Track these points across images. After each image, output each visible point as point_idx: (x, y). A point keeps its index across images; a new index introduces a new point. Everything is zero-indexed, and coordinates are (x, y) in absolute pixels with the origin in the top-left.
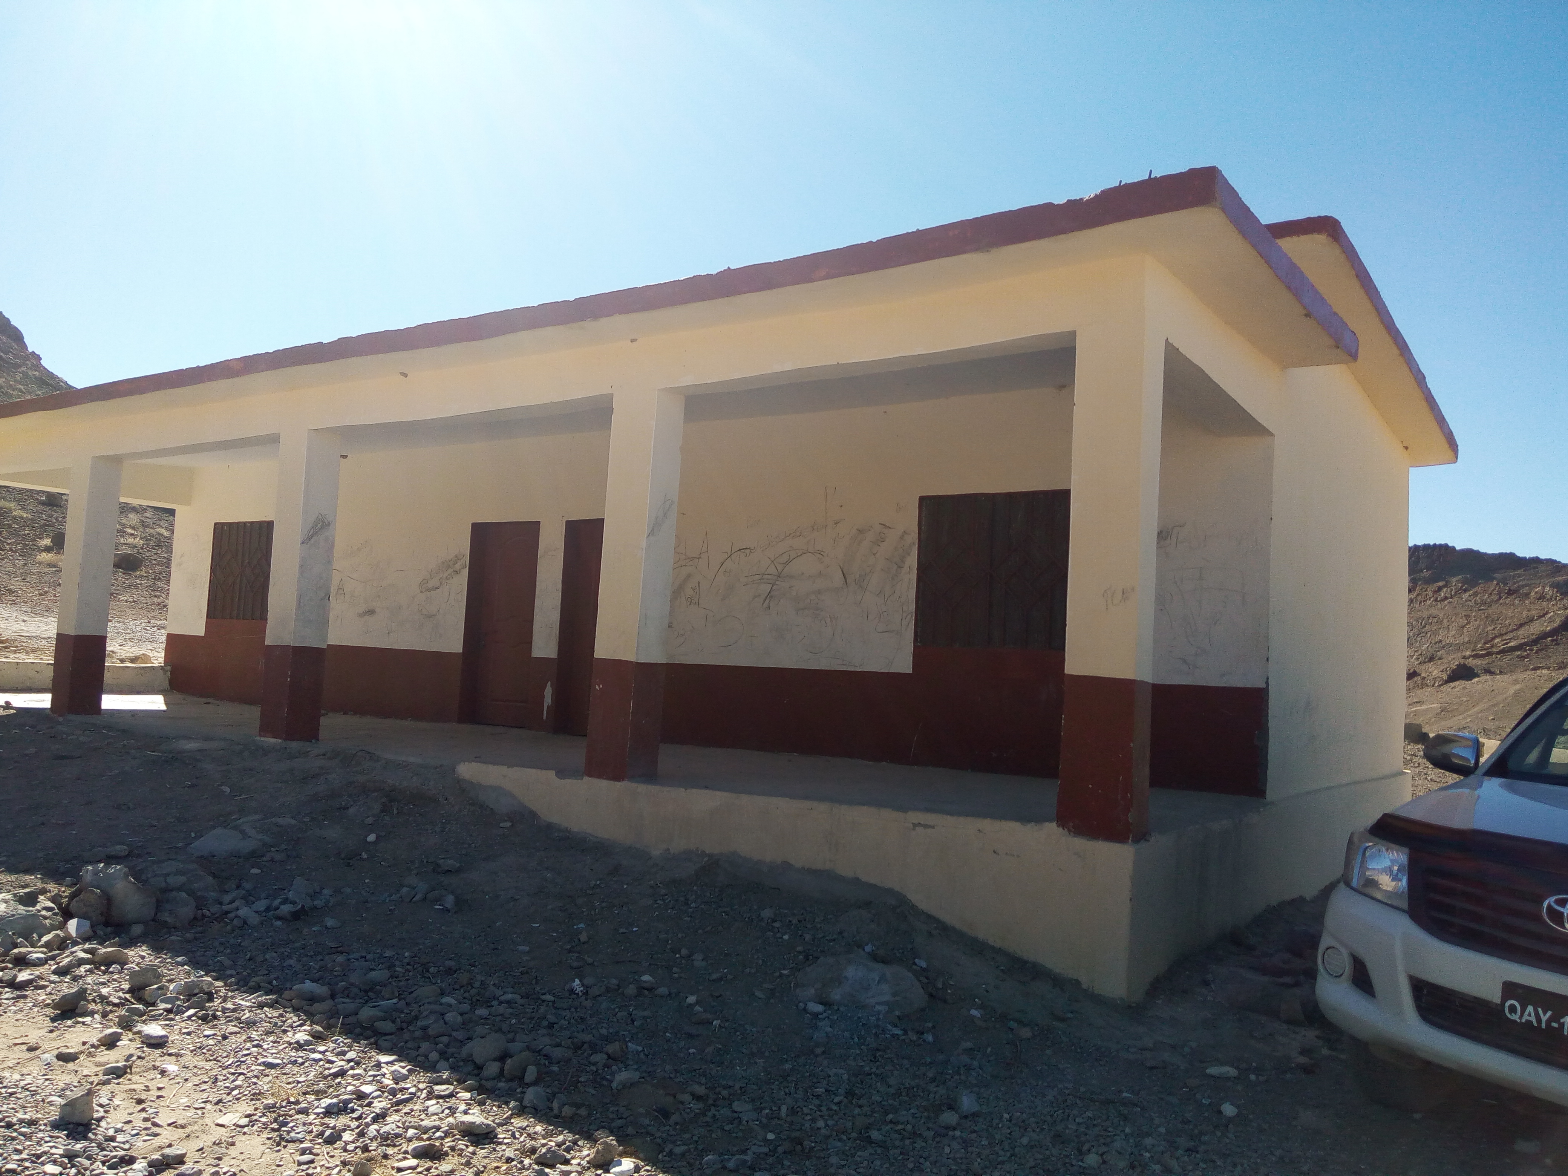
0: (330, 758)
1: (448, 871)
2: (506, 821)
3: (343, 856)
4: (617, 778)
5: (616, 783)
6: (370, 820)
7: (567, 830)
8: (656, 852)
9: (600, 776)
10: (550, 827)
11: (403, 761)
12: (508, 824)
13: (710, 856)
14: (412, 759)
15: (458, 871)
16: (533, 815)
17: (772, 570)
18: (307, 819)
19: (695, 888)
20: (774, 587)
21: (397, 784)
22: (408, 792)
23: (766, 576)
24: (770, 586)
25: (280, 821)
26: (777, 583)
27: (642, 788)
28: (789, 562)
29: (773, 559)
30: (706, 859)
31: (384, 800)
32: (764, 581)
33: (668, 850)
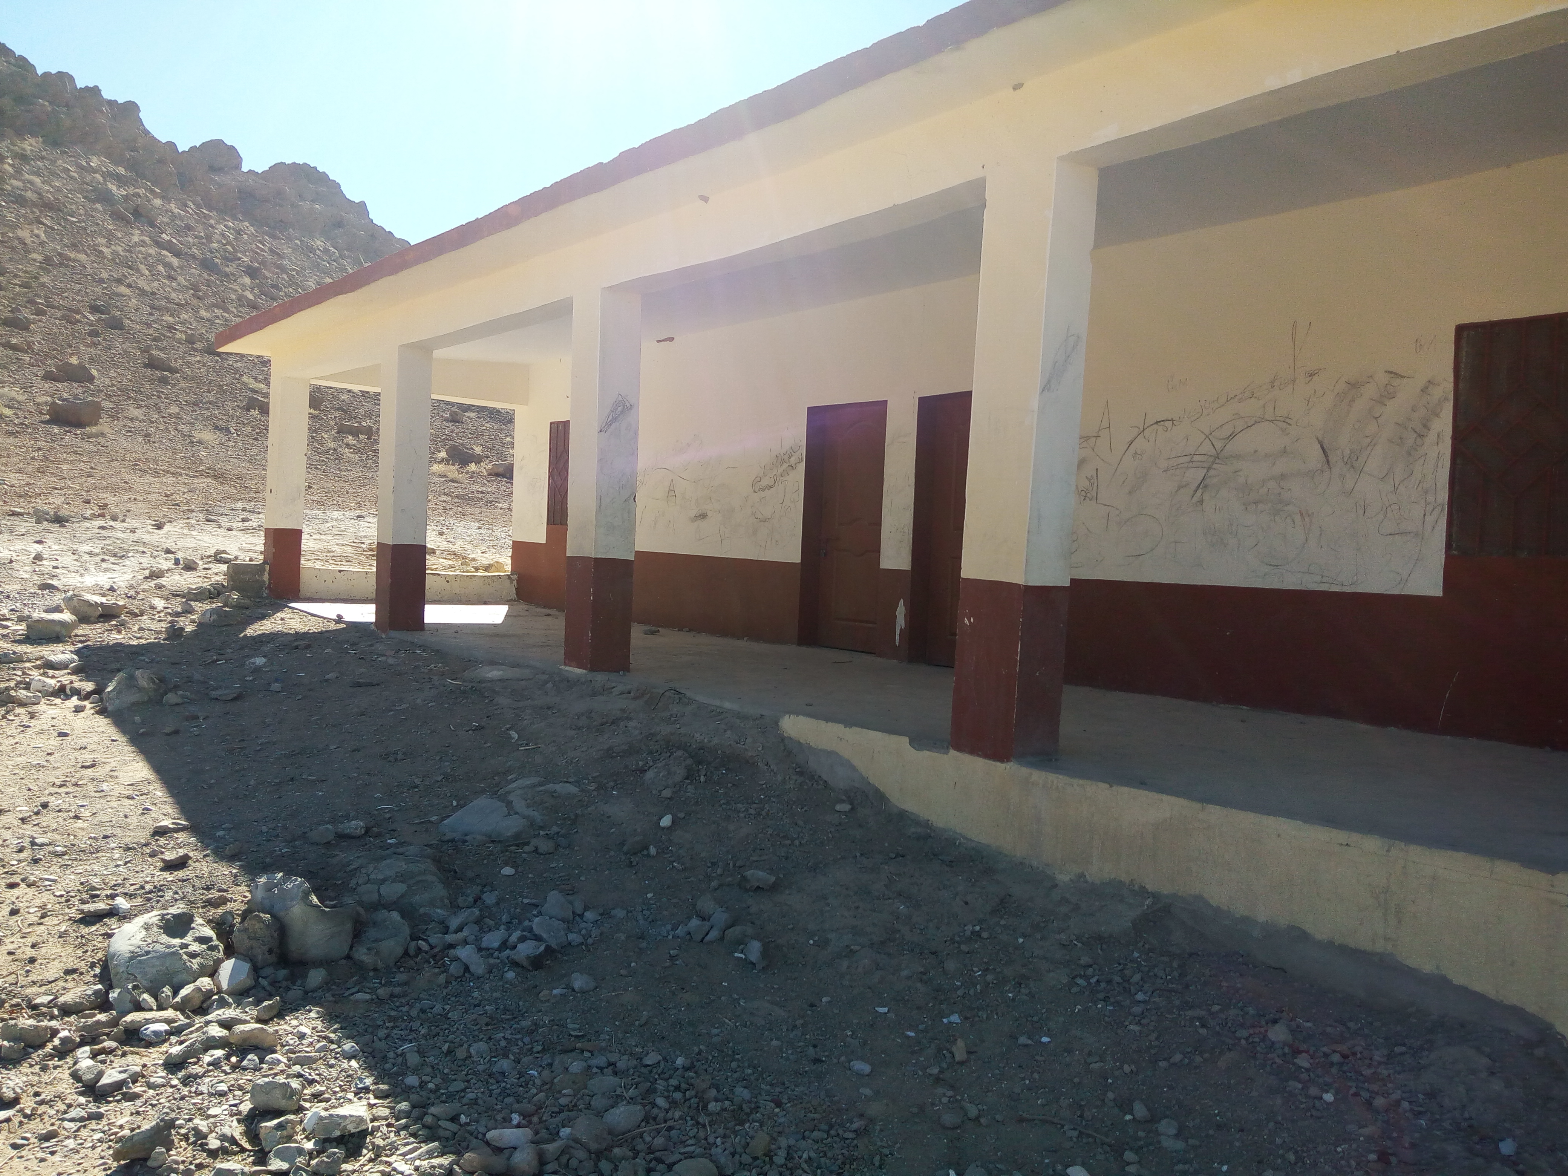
0: (635, 698)
1: (758, 887)
2: (842, 801)
3: (625, 849)
4: (1000, 754)
5: (998, 764)
6: (667, 793)
7: (927, 824)
8: (1063, 878)
9: (974, 750)
10: (903, 816)
11: (718, 707)
12: (846, 807)
13: (1155, 896)
14: (727, 705)
15: (774, 888)
16: (881, 797)
17: (1207, 448)
18: (592, 787)
19: (1136, 955)
20: (1212, 472)
21: (706, 740)
22: (719, 752)
23: (1196, 458)
24: (1205, 471)
25: (558, 787)
26: (1215, 466)
27: (1037, 776)
28: (1232, 437)
29: (1207, 432)
30: (1149, 901)
31: (689, 761)
32: (1195, 464)
33: (1082, 876)
